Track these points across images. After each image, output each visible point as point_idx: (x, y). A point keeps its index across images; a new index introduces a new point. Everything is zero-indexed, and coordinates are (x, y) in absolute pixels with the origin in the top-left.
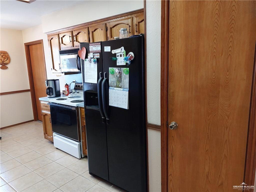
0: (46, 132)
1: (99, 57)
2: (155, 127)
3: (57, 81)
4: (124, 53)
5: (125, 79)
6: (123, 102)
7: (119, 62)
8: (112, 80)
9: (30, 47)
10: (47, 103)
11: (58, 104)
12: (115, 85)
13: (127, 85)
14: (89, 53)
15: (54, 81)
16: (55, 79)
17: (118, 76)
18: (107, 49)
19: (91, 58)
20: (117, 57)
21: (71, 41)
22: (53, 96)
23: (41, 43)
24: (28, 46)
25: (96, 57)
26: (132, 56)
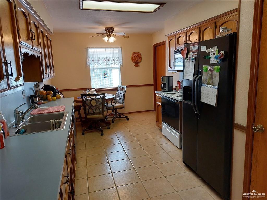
0: (158, 121)
1: (196, 56)
2: (241, 128)
3: (171, 77)
4: (216, 52)
5: (216, 77)
6: (212, 99)
7: (212, 60)
8: (205, 77)
9: (157, 47)
10: (159, 95)
11: (167, 97)
12: (207, 82)
13: (217, 83)
14: (190, 52)
15: (169, 77)
16: (170, 75)
17: (210, 73)
18: (204, 48)
19: (190, 57)
20: (211, 56)
21: (185, 41)
22: (166, 90)
23: (164, 44)
24: (156, 47)
25: (194, 56)
26: (222, 54)
